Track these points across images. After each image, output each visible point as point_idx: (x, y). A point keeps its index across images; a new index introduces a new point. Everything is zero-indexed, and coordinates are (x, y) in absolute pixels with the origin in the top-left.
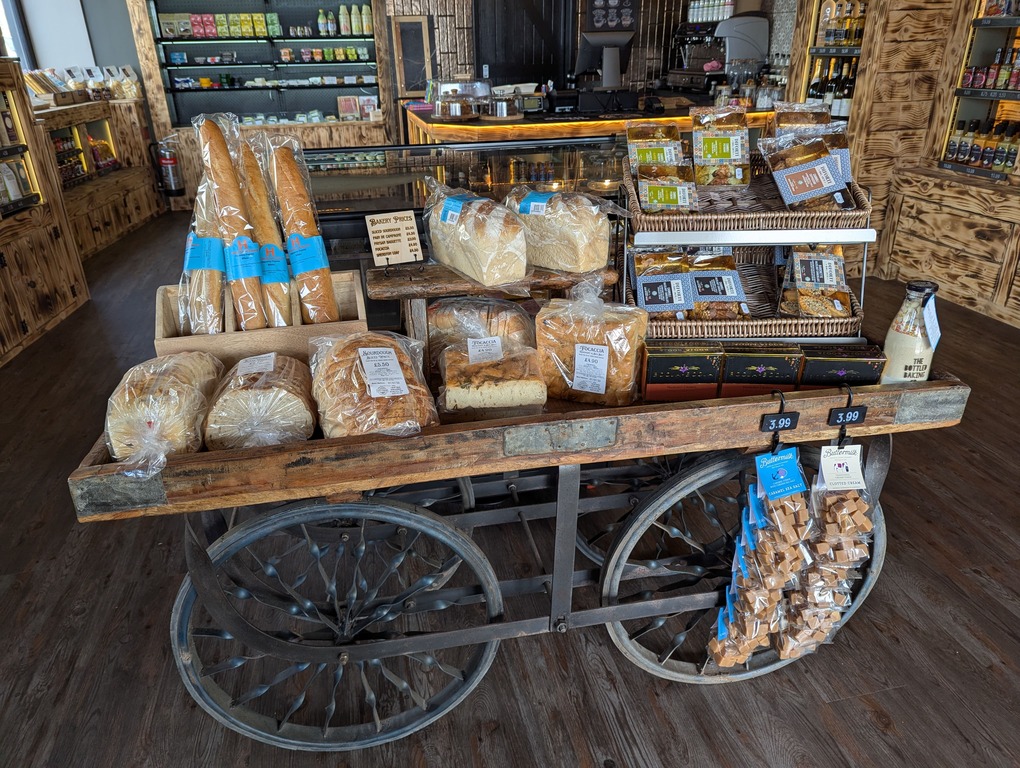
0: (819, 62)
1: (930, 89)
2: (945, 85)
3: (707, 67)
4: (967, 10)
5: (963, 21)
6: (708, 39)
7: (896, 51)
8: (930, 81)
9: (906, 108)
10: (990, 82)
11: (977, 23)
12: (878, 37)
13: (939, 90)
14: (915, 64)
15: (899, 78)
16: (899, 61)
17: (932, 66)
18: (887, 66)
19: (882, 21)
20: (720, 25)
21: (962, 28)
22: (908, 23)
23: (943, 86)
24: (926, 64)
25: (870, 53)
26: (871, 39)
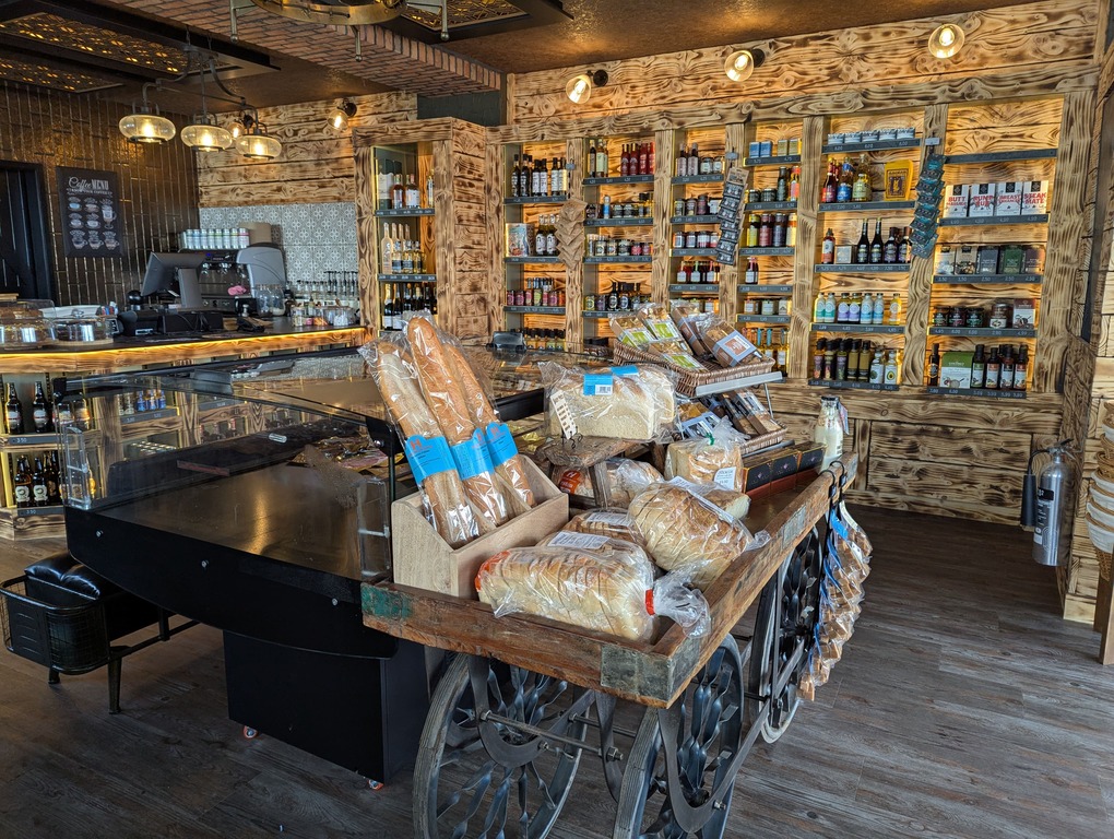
0: (388, 286)
1: (485, 306)
2: (495, 304)
3: (232, 291)
4: (498, 251)
5: (498, 258)
6: (225, 266)
7: (463, 278)
8: (483, 300)
9: (476, 321)
10: (529, 301)
11: (506, 260)
12: (451, 267)
13: (490, 308)
14: (475, 288)
15: (467, 297)
16: (466, 285)
17: (484, 290)
18: (460, 290)
19: (453, 256)
20: (240, 254)
21: (497, 263)
22: (467, 258)
23: (494, 305)
24: (480, 289)
25: (446, 280)
26: (445, 269)
